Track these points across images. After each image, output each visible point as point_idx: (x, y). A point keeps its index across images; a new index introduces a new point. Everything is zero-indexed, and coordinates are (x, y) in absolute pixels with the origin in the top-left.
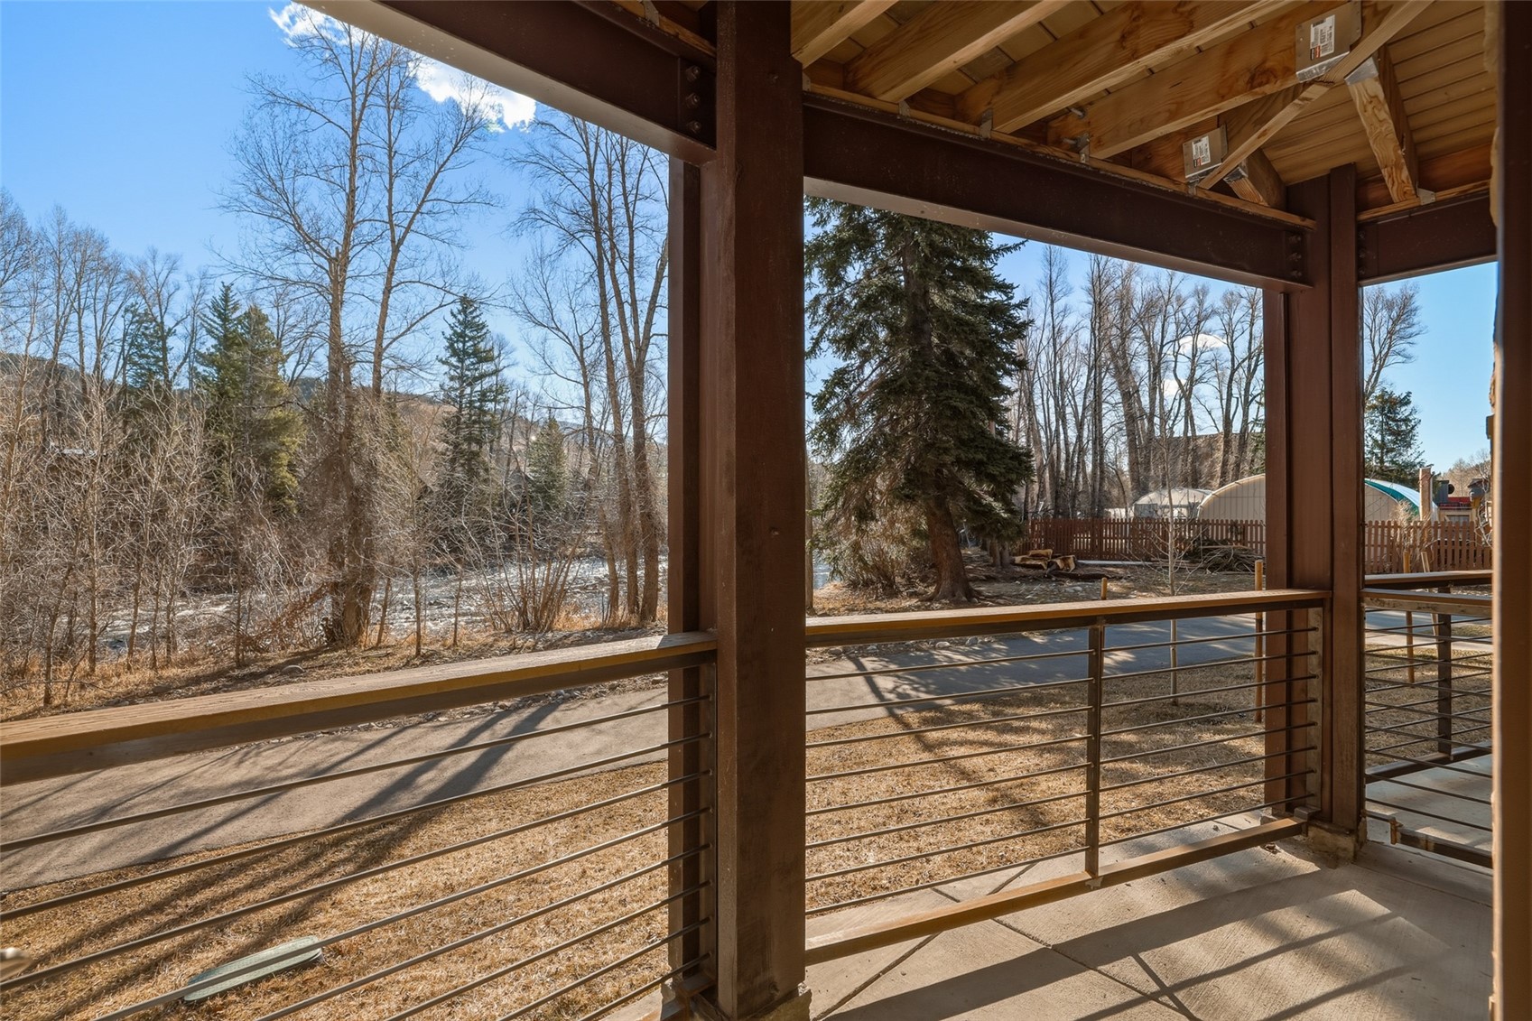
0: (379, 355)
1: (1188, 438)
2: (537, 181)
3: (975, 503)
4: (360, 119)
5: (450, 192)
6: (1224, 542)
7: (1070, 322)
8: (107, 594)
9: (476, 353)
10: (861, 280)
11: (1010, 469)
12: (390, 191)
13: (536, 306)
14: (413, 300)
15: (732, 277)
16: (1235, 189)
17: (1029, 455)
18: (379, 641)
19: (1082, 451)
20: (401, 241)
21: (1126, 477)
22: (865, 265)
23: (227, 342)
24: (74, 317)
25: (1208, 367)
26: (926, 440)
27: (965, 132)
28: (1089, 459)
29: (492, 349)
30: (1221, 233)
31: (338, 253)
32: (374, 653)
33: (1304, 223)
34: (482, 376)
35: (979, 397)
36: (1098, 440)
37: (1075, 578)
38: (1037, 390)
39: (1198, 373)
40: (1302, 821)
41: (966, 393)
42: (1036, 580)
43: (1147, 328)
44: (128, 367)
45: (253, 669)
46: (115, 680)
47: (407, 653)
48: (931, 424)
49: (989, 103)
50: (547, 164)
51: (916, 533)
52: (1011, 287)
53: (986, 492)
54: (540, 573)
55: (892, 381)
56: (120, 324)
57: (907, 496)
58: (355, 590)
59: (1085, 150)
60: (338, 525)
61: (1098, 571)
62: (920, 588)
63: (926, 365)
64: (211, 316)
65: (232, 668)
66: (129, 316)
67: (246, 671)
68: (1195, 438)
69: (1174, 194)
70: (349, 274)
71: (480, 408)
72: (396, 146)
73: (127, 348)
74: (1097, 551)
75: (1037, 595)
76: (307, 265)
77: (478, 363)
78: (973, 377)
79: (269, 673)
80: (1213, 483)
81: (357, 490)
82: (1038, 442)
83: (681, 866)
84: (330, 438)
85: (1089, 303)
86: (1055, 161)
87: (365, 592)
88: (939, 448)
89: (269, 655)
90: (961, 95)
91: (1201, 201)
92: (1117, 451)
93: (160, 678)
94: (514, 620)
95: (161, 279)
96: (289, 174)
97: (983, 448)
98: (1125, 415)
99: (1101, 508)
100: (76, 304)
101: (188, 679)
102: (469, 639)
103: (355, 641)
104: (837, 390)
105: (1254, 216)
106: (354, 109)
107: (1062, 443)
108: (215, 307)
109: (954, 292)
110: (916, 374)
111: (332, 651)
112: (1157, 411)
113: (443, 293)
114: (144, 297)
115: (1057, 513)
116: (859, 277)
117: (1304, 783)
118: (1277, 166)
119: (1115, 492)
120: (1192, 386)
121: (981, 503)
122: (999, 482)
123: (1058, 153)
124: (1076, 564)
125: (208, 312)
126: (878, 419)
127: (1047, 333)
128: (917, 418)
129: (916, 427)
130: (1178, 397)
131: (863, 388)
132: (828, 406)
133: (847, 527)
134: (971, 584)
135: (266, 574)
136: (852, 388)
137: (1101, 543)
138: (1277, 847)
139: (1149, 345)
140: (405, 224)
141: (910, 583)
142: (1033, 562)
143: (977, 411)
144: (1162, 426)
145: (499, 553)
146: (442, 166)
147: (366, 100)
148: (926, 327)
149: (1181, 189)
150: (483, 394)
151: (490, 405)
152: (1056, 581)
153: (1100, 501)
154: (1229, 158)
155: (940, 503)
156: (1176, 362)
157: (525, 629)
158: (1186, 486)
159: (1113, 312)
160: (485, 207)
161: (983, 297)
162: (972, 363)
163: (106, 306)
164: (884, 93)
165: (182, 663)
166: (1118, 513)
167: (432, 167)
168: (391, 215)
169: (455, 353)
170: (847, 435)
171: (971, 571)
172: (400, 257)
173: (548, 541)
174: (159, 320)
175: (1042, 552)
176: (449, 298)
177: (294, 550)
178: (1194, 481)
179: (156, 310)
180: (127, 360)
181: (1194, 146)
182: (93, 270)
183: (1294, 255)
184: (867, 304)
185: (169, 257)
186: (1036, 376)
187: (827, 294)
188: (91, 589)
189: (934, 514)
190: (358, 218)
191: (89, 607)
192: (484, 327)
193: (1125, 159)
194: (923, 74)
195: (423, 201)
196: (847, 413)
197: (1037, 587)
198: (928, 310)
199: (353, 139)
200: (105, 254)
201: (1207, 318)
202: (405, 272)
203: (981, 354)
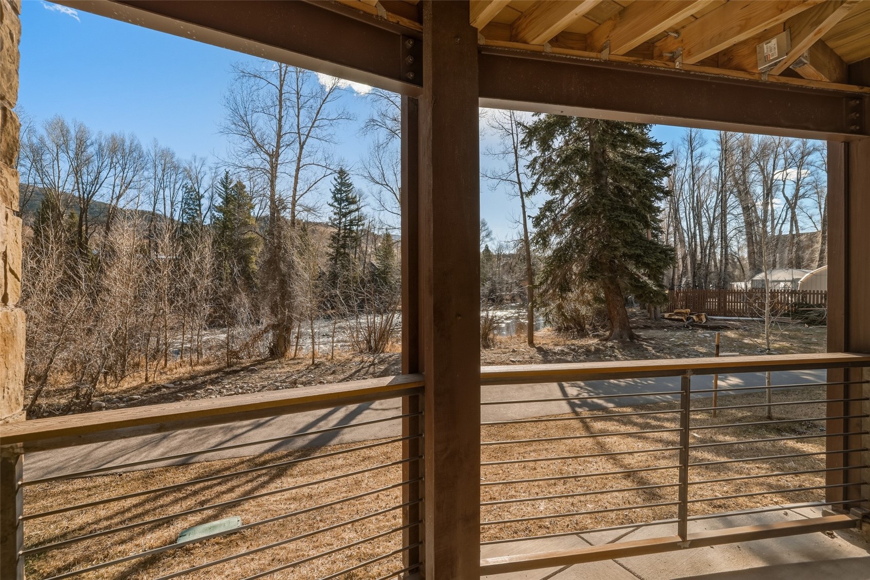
0: (294, 204)
1: (794, 235)
2: (375, 104)
3: (635, 281)
4: (284, 80)
5: (329, 114)
6: (819, 306)
7: (705, 163)
8: (172, 329)
9: (347, 199)
10: (562, 147)
11: (660, 259)
12: (298, 116)
13: (376, 174)
14: (310, 174)
15: (431, 164)
16: (800, 72)
17: (673, 250)
18: (295, 355)
19: (713, 246)
20: (304, 143)
21: (746, 263)
22: (565, 137)
23: (227, 200)
24: (161, 192)
25: (810, 187)
26: (603, 243)
27: (590, 58)
28: (718, 250)
29: (356, 197)
30: (789, 104)
31: (273, 152)
32: (292, 362)
33: (861, 91)
34: (350, 212)
35: (638, 214)
36: (724, 237)
37: (705, 328)
38: (682, 208)
39: (802, 191)
40: (857, 518)
41: (630, 212)
42: (678, 328)
43: (762, 164)
44: (184, 215)
45: (235, 368)
46: (175, 370)
47: (308, 362)
48: (607, 233)
49: (608, 37)
50: (380, 94)
51: (597, 299)
52: (661, 144)
53: (643, 274)
54: (378, 320)
55: (581, 207)
56: (180, 193)
57: (591, 277)
58: (283, 328)
59: (679, 59)
60: (275, 294)
61: (723, 323)
62: (601, 332)
63: (604, 196)
64: (220, 187)
65: (225, 367)
66: (184, 189)
67: (232, 369)
68: (798, 235)
69: (750, 82)
70: (279, 162)
71: (350, 229)
72: (301, 92)
73: (183, 205)
74: (723, 310)
75: (678, 338)
76: (258, 160)
77: (348, 205)
78: (634, 203)
79: (242, 370)
80: (813, 265)
81: (284, 276)
82: (682, 241)
83: (408, 509)
84: (270, 249)
85: (719, 150)
86: (656, 69)
87: (288, 330)
88: (612, 247)
89: (243, 361)
90: (591, 34)
91: (772, 84)
92: (739, 246)
93: (194, 371)
94: (363, 346)
95: (198, 170)
96: (249, 112)
97: (641, 246)
98: (745, 221)
99: (726, 282)
100: (162, 185)
101: (206, 372)
102: (340, 356)
103: (283, 355)
104: (548, 213)
105: (817, 90)
106: (281, 75)
107: (698, 240)
108: (222, 183)
109: (622, 150)
110: (597, 202)
111: (272, 360)
112: (770, 218)
113: (325, 169)
114: (191, 179)
115: (695, 286)
116: (561, 145)
117: (859, 491)
118: (839, 52)
119: (737, 273)
120: (796, 200)
121: (639, 281)
122: (652, 268)
123: (659, 64)
124: (707, 319)
125: (219, 185)
126: (573, 230)
127: (689, 171)
128: (598, 229)
129: (597, 234)
130: (785, 208)
131: (564, 212)
132: (542, 223)
133: (554, 294)
134: (633, 330)
135: (242, 319)
136: (557, 212)
137: (725, 306)
138: (835, 534)
139: (764, 174)
140: (306, 133)
141: (595, 329)
142: (677, 317)
143: (637, 223)
144: (773, 228)
145: (356, 309)
146: (325, 100)
147: (286, 69)
148: (604, 173)
149: (756, 77)
150: (351, 221)
151: (355, 228)
152: (692, 329)
153: (725, 279)
154: (793, 51)
155: (612, 280)
156: (784, 185)
157: (369, 351)
158: (792, 267)
159: (737, 155)
160: (347, 121)
161: (642, 152)
162: (634, 194)
163: (174, 185)
164: (533, 40)
165: (204, 363)
166: (740, 285)
167: (319, 101)
168: (299, 129)
169: (336, 200)
170: (554, 240)
171: (634, 322)
172: (304, 151)
173: (382, 303)
174: (197, 190)
175: (683, 311)
176: (329, 172)
177: (255, 308)
178: (797, 263)
179: (196, 185)
180: (184, 211)
181: (765, 46)
182: (169, 168)
183: (853, 114)
184: (566, 161)
185: (201, 159)
186: (681, 199)
187: (541, 156)
188: (165, 326)
189: (609, 288)
190: (283, 132)
191: (164, 334)
192: (351, 185)
193: (713, 61)
194: (557, 24)
195: (315, 120)
196: (553, 227)
197: (678, 333)
198: (605, 162)
199: (280, 91)
200: (174, 160)
201: (809, 154)
202: (306, 159)
203: (639, 188)
